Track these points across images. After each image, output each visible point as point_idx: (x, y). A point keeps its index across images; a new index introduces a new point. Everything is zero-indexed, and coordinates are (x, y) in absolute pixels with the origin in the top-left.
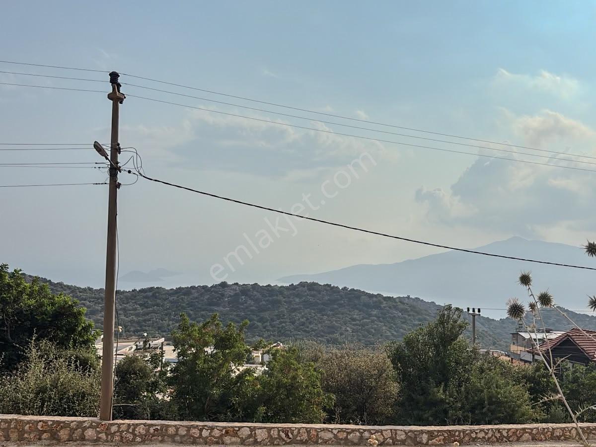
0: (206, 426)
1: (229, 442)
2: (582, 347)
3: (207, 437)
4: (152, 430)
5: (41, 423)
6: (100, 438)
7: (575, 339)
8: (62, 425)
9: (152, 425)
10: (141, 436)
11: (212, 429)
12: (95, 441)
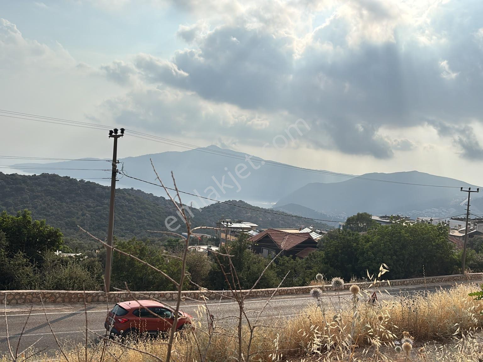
0: (152, 293)
2: (275, 240)
5: (80, 294)
6: (106, 300)
7: (271, 236)
8: (89, 294)
9: (129, 293)
10: (124, 299)
11: (155, 294)
12: (104, 302)
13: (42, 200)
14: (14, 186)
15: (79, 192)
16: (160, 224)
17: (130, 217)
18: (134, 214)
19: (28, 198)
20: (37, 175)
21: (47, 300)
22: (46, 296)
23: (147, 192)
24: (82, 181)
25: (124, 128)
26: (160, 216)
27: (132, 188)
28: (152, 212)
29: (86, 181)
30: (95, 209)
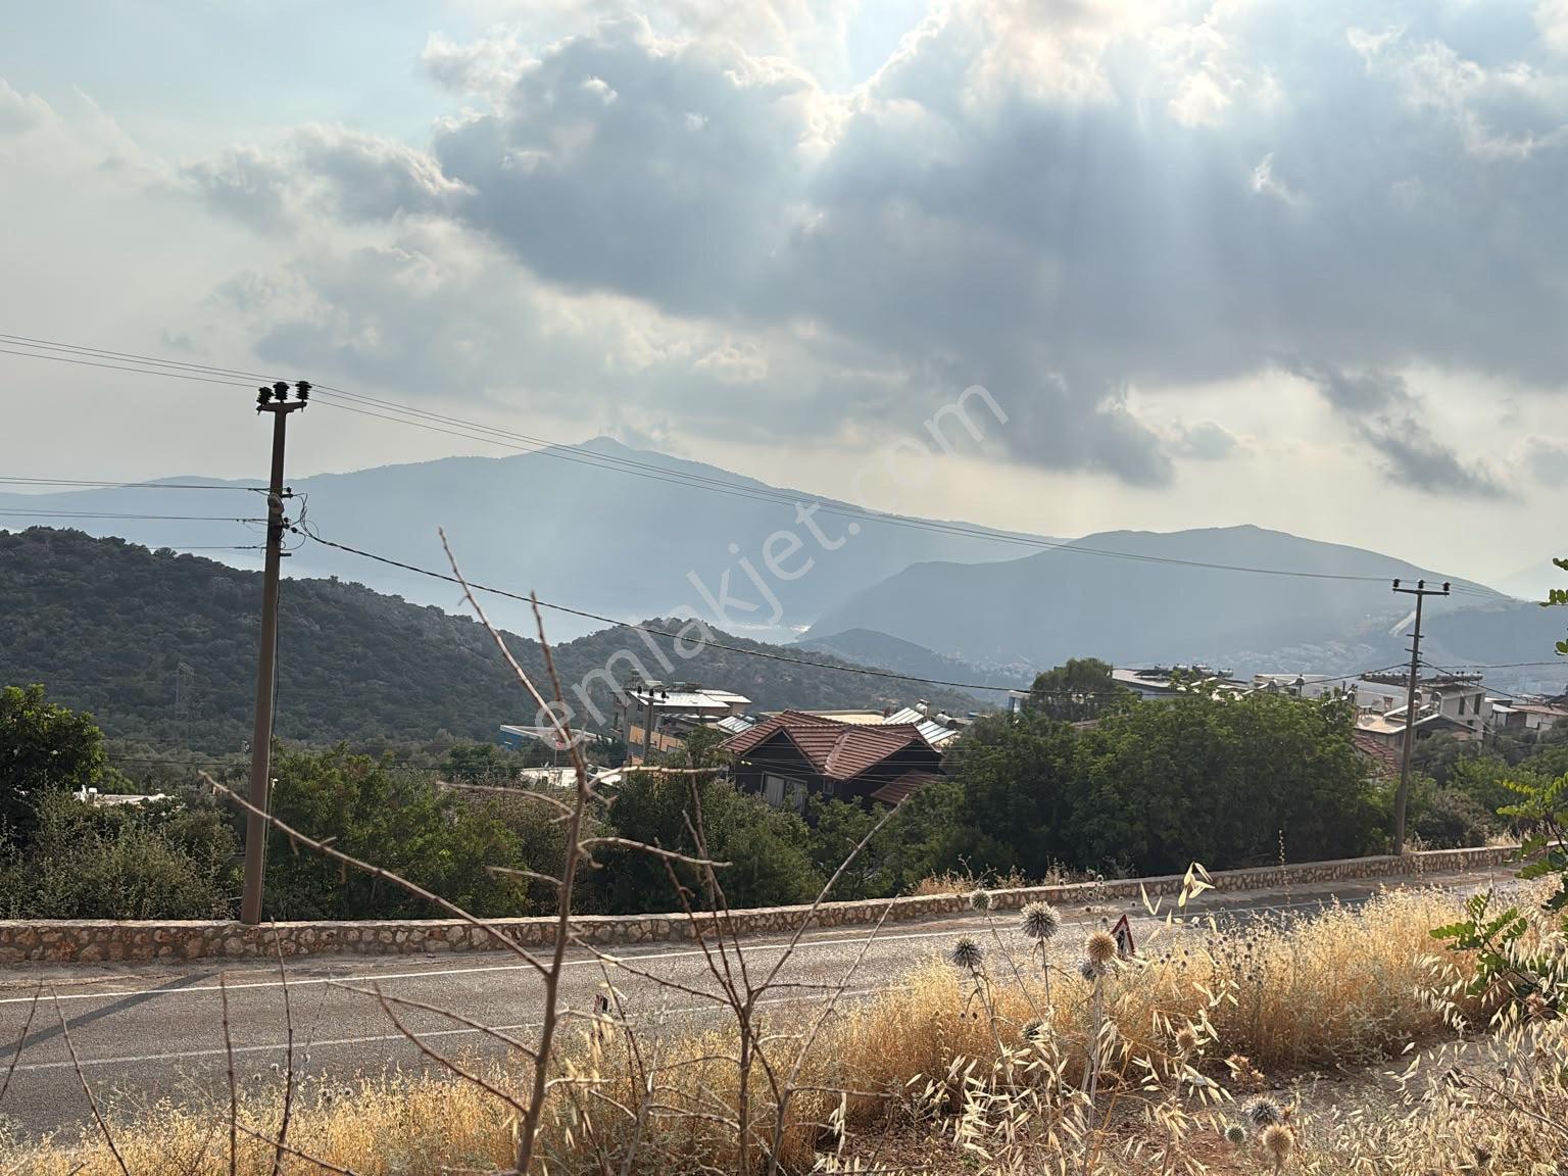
0: (400, 926)
1: (433, 948)
2: (806, 750)
3: (403, 943)
4: (324, 936)
5: (159, 932)
6: (248, 951)
7: (794, 735)
8: (191, 933)
9: (324, 929)
10: (308, 945)
11: (411, 930)
12: (242, 955)
13: (28, 615)
15: (157, 589)
17: (327, 673)
18: (340, 662)
20: (11, 533)
21: (50, 952)
22: (45, 939)
23: (384, 588)
24: (165, 553)
25: (310, 382)
26: (426, 668)
27: (334, 579)
28: (402, 656)
29: (179, 553)
30: (209, 645)
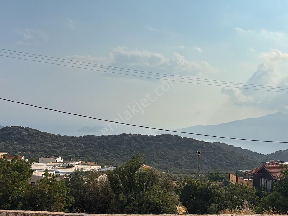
2: (271, 172)
7: (267, 168)
13: (162, 149)
14: (147, 142)
16: (235, 165)
17: (215, 160)
18: (217, 158)
19: (154, 149)
20: (159, 135)
23: (229, 144)
26: (235, 159)
27: (219, 142)
28: (230, 157)
29: (187, 138)
30: (193, 154)
